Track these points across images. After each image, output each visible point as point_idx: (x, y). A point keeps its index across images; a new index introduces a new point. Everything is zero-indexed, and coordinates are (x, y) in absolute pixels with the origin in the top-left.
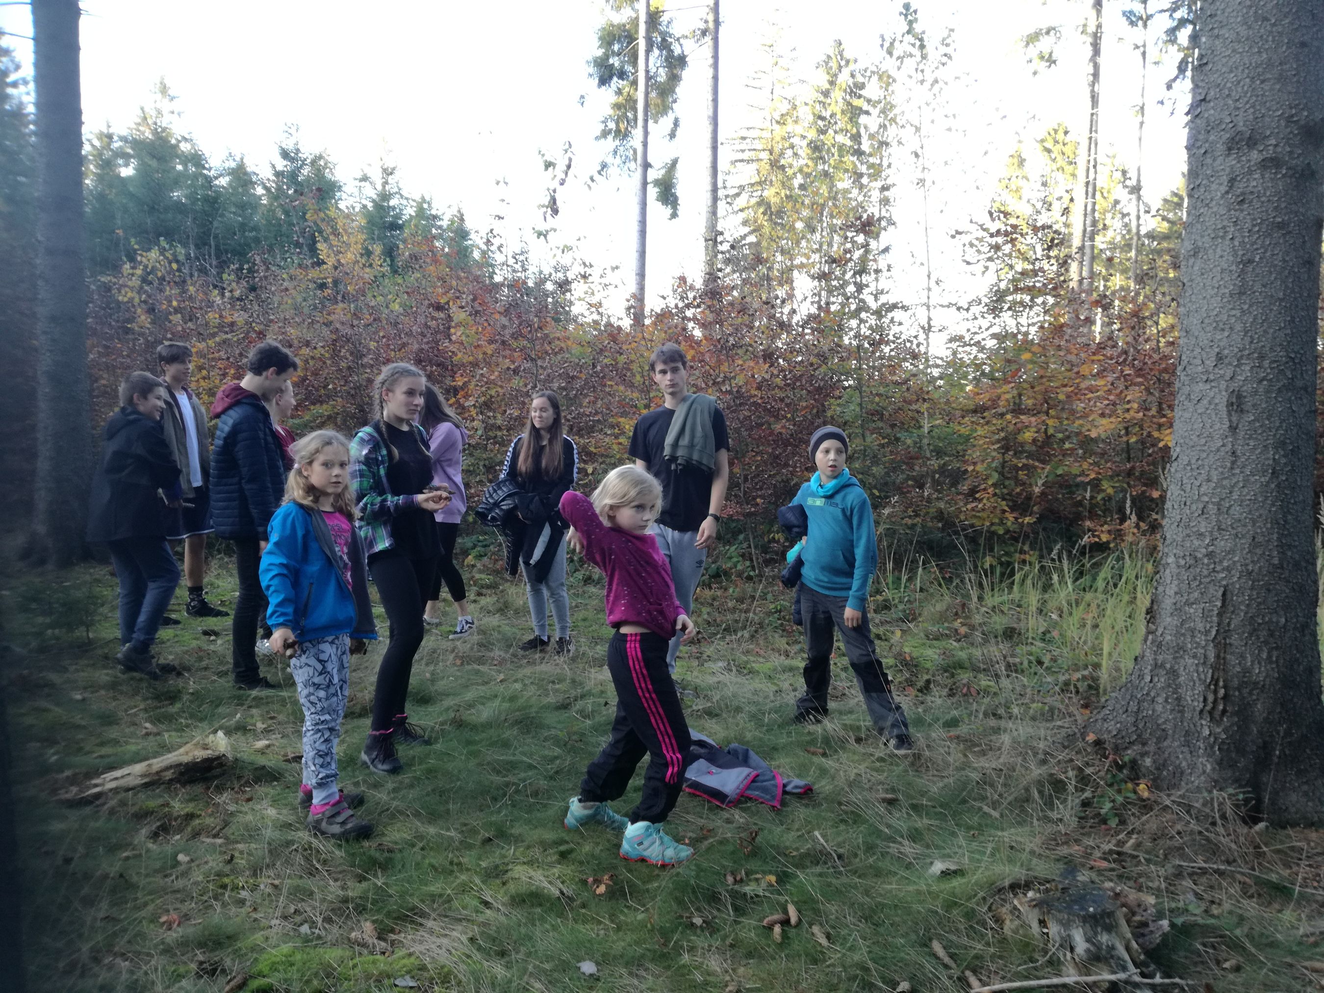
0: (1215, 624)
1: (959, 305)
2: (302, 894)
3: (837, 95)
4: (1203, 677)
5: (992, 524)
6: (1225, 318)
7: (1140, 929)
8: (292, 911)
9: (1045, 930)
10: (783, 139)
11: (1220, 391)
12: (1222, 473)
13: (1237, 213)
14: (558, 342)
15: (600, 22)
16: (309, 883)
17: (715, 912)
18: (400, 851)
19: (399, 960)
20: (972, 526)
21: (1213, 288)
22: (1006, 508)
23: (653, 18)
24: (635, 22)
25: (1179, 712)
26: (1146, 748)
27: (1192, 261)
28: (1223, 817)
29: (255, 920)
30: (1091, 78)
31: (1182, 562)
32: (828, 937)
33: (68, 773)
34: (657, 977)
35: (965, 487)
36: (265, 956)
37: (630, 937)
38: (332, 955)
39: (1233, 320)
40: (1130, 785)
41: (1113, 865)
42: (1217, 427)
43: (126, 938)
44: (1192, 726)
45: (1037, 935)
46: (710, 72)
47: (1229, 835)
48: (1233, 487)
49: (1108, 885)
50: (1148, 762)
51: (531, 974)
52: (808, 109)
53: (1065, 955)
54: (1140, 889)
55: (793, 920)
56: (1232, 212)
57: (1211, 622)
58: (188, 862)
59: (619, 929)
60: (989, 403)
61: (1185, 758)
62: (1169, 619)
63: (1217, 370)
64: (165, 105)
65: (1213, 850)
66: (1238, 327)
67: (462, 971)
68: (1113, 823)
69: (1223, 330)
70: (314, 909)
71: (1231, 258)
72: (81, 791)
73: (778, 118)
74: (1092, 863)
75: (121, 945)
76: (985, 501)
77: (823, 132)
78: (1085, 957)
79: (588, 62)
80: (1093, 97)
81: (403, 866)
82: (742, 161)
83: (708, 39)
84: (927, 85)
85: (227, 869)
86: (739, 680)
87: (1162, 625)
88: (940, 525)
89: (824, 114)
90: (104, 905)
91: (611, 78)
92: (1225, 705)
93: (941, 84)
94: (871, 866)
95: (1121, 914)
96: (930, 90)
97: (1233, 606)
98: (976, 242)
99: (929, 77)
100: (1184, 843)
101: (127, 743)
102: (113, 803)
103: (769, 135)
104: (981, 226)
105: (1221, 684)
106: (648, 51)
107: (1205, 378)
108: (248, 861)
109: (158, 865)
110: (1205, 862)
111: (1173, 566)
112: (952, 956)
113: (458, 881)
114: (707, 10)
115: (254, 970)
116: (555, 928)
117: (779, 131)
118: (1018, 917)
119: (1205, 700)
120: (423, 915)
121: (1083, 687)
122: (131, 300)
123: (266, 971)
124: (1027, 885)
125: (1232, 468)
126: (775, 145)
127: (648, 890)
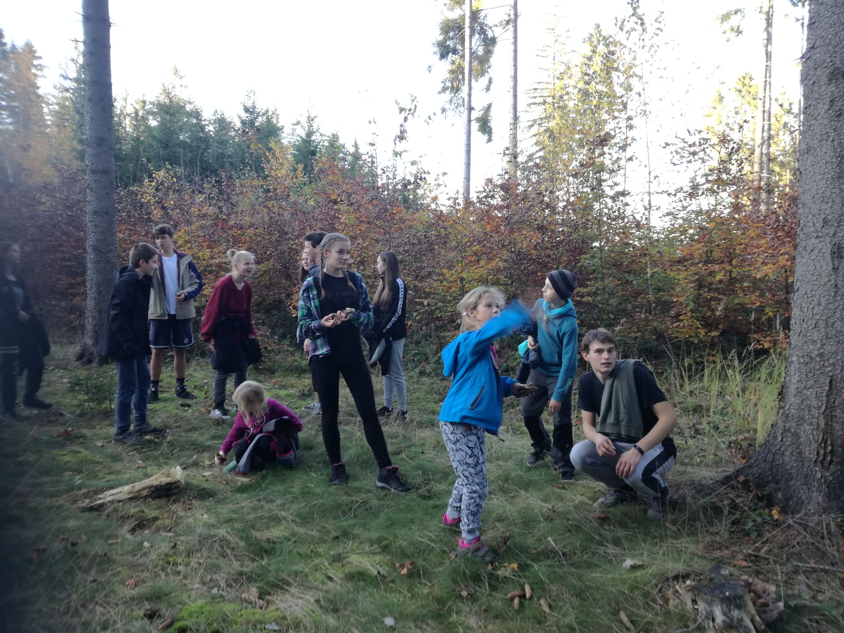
0: (825, 402)
1: (669, 192)
2: (215, 569)
3: (598, 59)
4: (816, 438)
5: (690, 336)
6: (828, 194)
7: (762, 609)
8: (209, 579)
9: (696, 607)
10: (561, 89)
11: (826, 244)
12: (828, 299)
13: (836, 123)
14: (408, 222)
15: (440, 19)
16: (222, 562)
17: (477, 588)
18: (280, 543)
19: (271, 613)
20: (677, 338)
21: (820, 174)
22: (700, 326)
23: (475, 15)
24: (463, 17)
25: (800, 461)
26: (778, 486)
27: (806, 156)
28: (829, 533)
29: (185, 585)
30: (766, 42)
31: (802, 360)
32: (550, 607)
33: (84, 491)
34: (434, 629)
35: (673, 312)
36: (187, 607)
37: (419, 602)
38: (228, 608)
39: (834, 196)
40: (767, 511)
41: (750, 564)
42: (824, 268)
43: (104, 593)
44: (809, 471)
45: (690, 610)
46: (512, 47)
47: (833, 546)
48: (836, 309)
49: (745, 577)
50: (780, 495)
51: (352, 624)
52: (578, 69)
53: (709, 624)
54: (768, 581)
55: (528, 595)
56: (833, 123)
57: (822, 401)
58: (149, 547)
59: (413, 596)
60: (688, 256)
61: (804, 493)
62: (793, 399)
63: (823, 230)
64: (178, 82)
65: (822, 555)
66: (838, 200)
67: (307, 621)
68: (754, 535)
69: (827, 202)
70: (221, 578)
71: (832, 154)
72: (91, 502)
73: (558, 76)
74: (736, 562)
75: (99, 597)
76: (685, 321)
77: (588, 83)
78: (722, 625)
79: (433, 44)
80: (767, 54)
81: (281, 553)
82: (534, 104)
83: (511, 26)
84: (647, 49)
85: (171, 552)
86: (513, 438)
87: (789, 402)
88: (654, 337)
89: (588, 72)
90: (93, 573)
91: (448, 54)
92: (832, 457)
93: (656, 48)
94: (585, 561)
95: (748, 599)
96: (649, 52)
97: (837, 390)
98: (680, 151)
99: (648, 43)
100: (802, 551)
101: (125, 473)
102: (109, 510)
103: (552, 87)
104: (683, 140)
105: (829, 443)
106: (471, 36)
107: (815, 235)
108: (185, 547)
109: (130, 548)
110: (815, 563)
111: (796, 362)
112: (632, 622)
113: (313, 563)
114: (510, 8)
115: (180, 615)
116: (371, 595)
117: (559, 84)
118: (678, 598)
119: (818, 453)
120: (289, 584)
121: (745, 444)
122: (149, 201)
123: (186, 616)
124: (686, 576)
125: (835, 296)
126: (556, 93)
127: (435, 573)
